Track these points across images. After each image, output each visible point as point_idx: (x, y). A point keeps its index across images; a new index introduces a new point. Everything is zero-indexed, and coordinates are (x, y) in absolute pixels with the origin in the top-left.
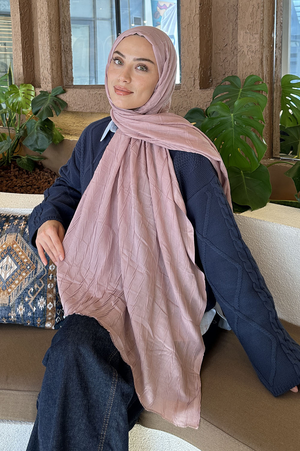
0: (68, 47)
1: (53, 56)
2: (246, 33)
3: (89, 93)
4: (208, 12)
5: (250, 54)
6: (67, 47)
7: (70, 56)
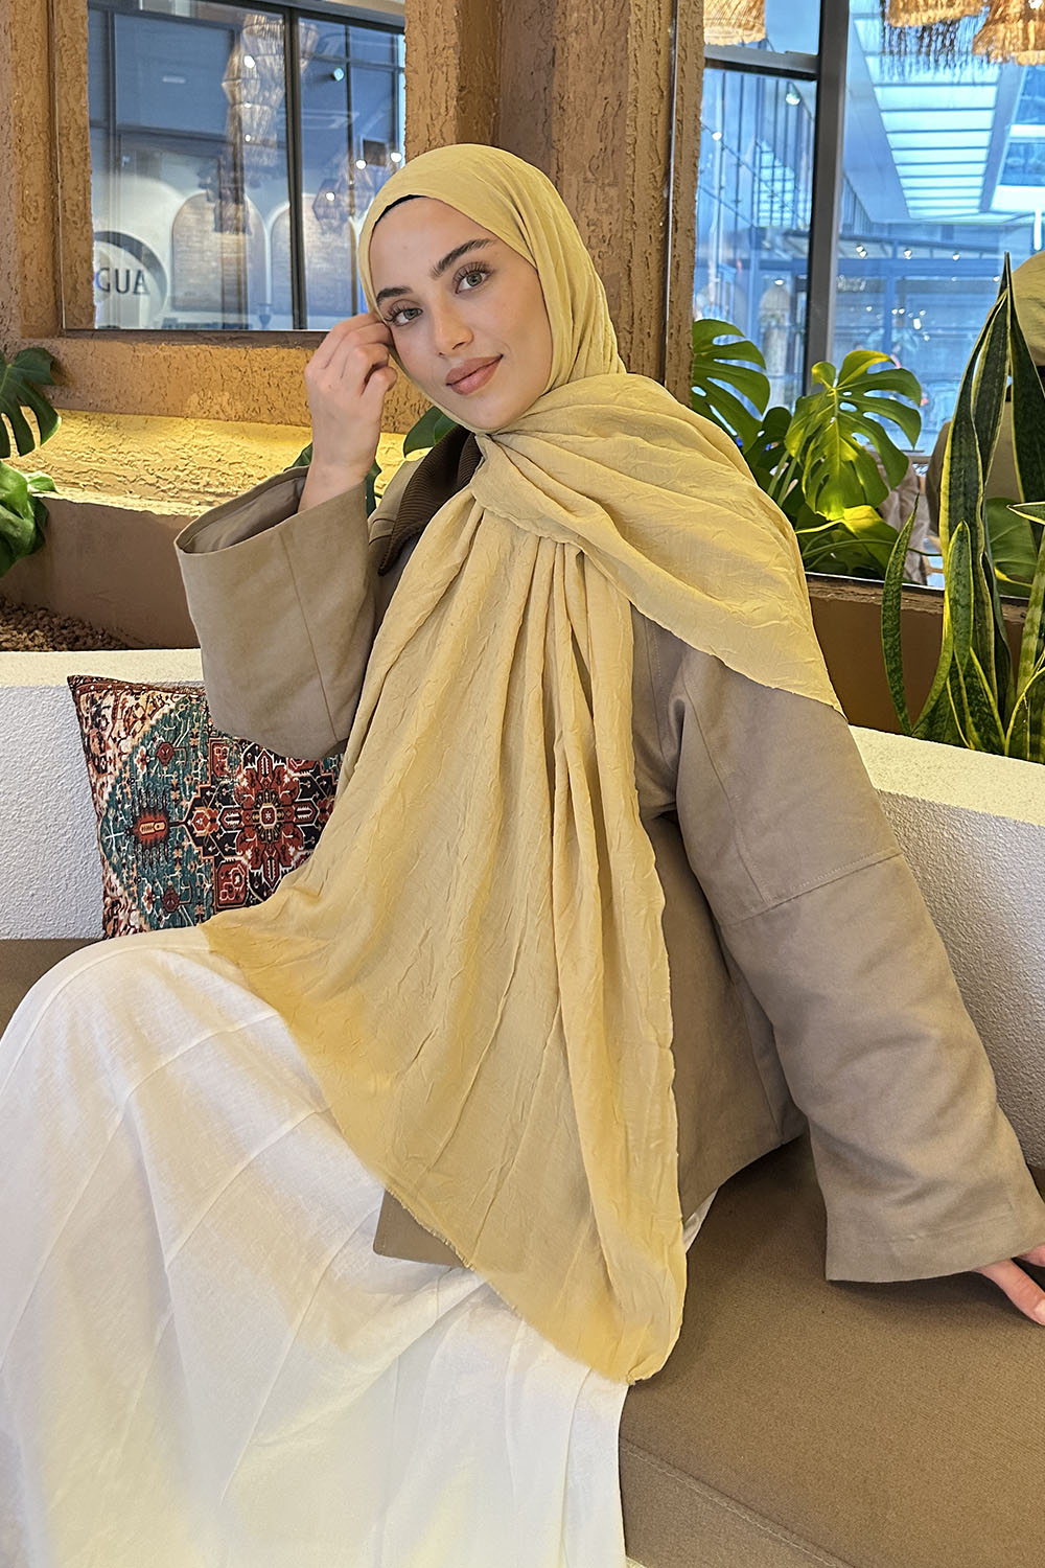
0: (77, 206)
1: (28, 234)
2: (586, 180)
3: (137, 353)
4: (486, 113)
5: (597, 247)
6: (75, 208)
7: (86, 239)
